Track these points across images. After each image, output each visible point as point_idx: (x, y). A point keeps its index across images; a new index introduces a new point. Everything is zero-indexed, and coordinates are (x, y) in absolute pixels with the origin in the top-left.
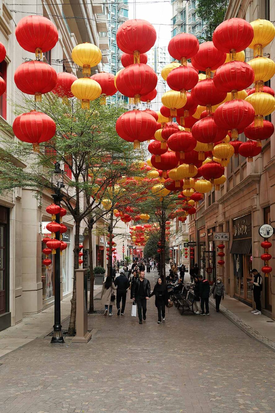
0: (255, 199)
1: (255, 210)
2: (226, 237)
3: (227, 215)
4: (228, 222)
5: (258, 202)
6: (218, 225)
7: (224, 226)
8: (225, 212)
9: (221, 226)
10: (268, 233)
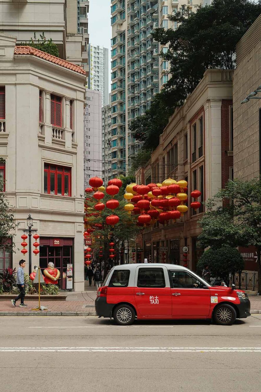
0: (181, 234)
1: (181, 238)
2: (167, 249)
3: (167, 237)
4: (167, 241)
5: (182, 235)
6: (161, 241)
7: (165, 242)
8: (166, 235)
9: (163, 242)
10: (186, 250)
